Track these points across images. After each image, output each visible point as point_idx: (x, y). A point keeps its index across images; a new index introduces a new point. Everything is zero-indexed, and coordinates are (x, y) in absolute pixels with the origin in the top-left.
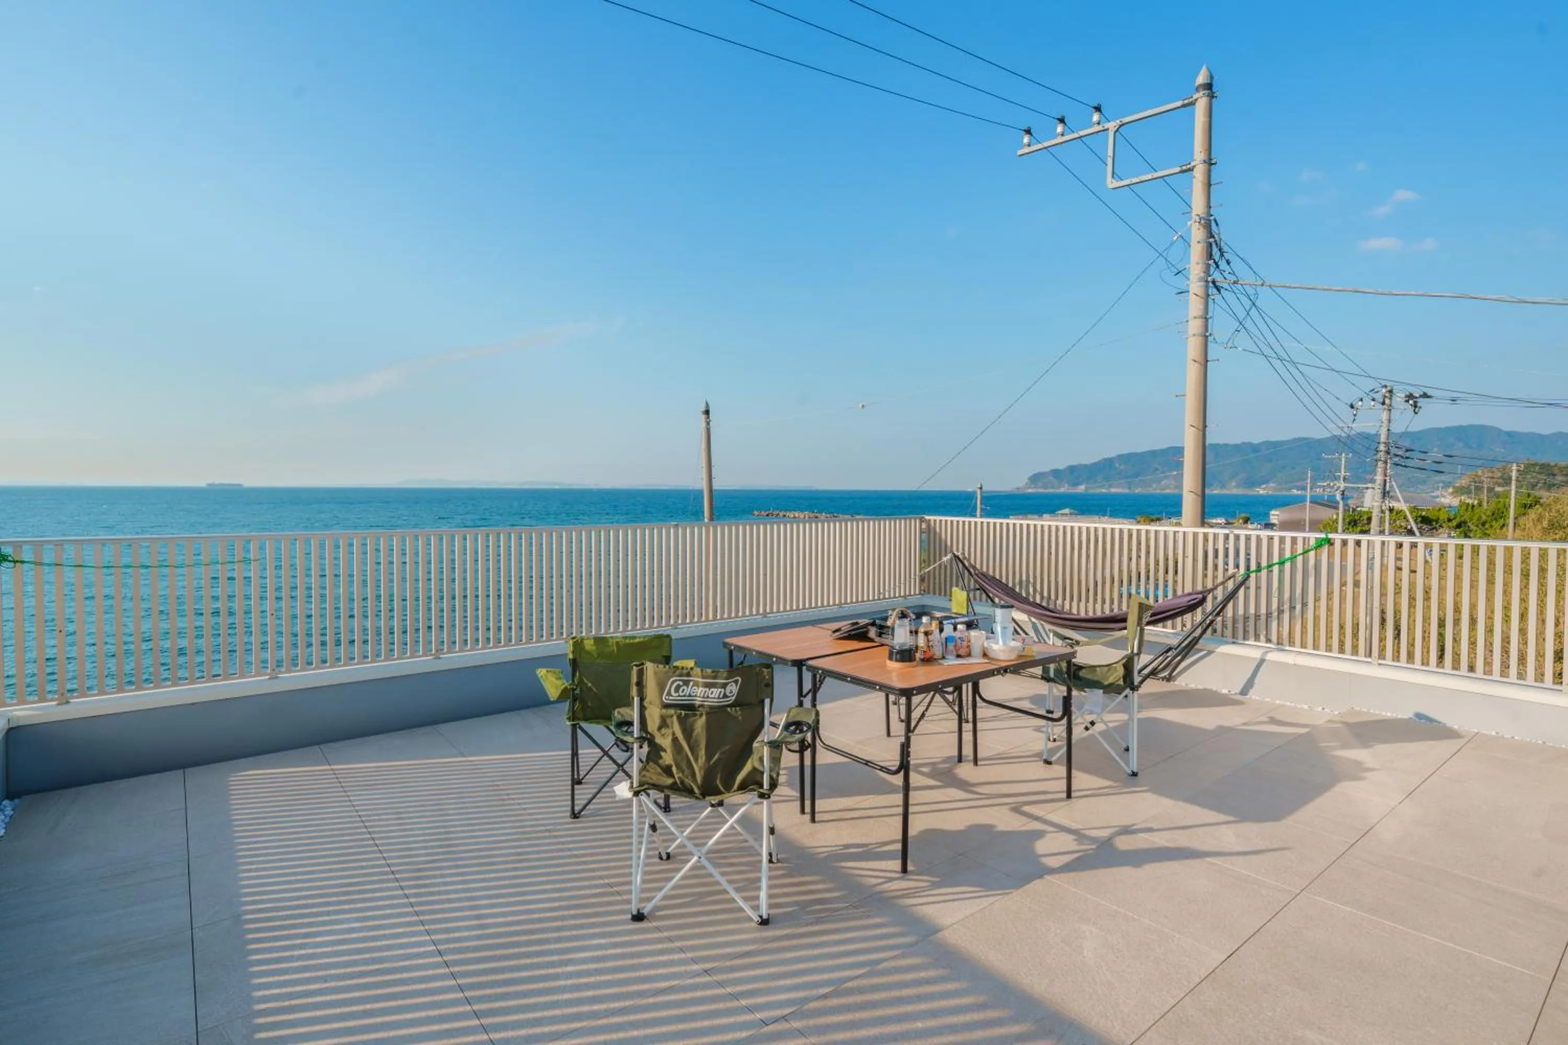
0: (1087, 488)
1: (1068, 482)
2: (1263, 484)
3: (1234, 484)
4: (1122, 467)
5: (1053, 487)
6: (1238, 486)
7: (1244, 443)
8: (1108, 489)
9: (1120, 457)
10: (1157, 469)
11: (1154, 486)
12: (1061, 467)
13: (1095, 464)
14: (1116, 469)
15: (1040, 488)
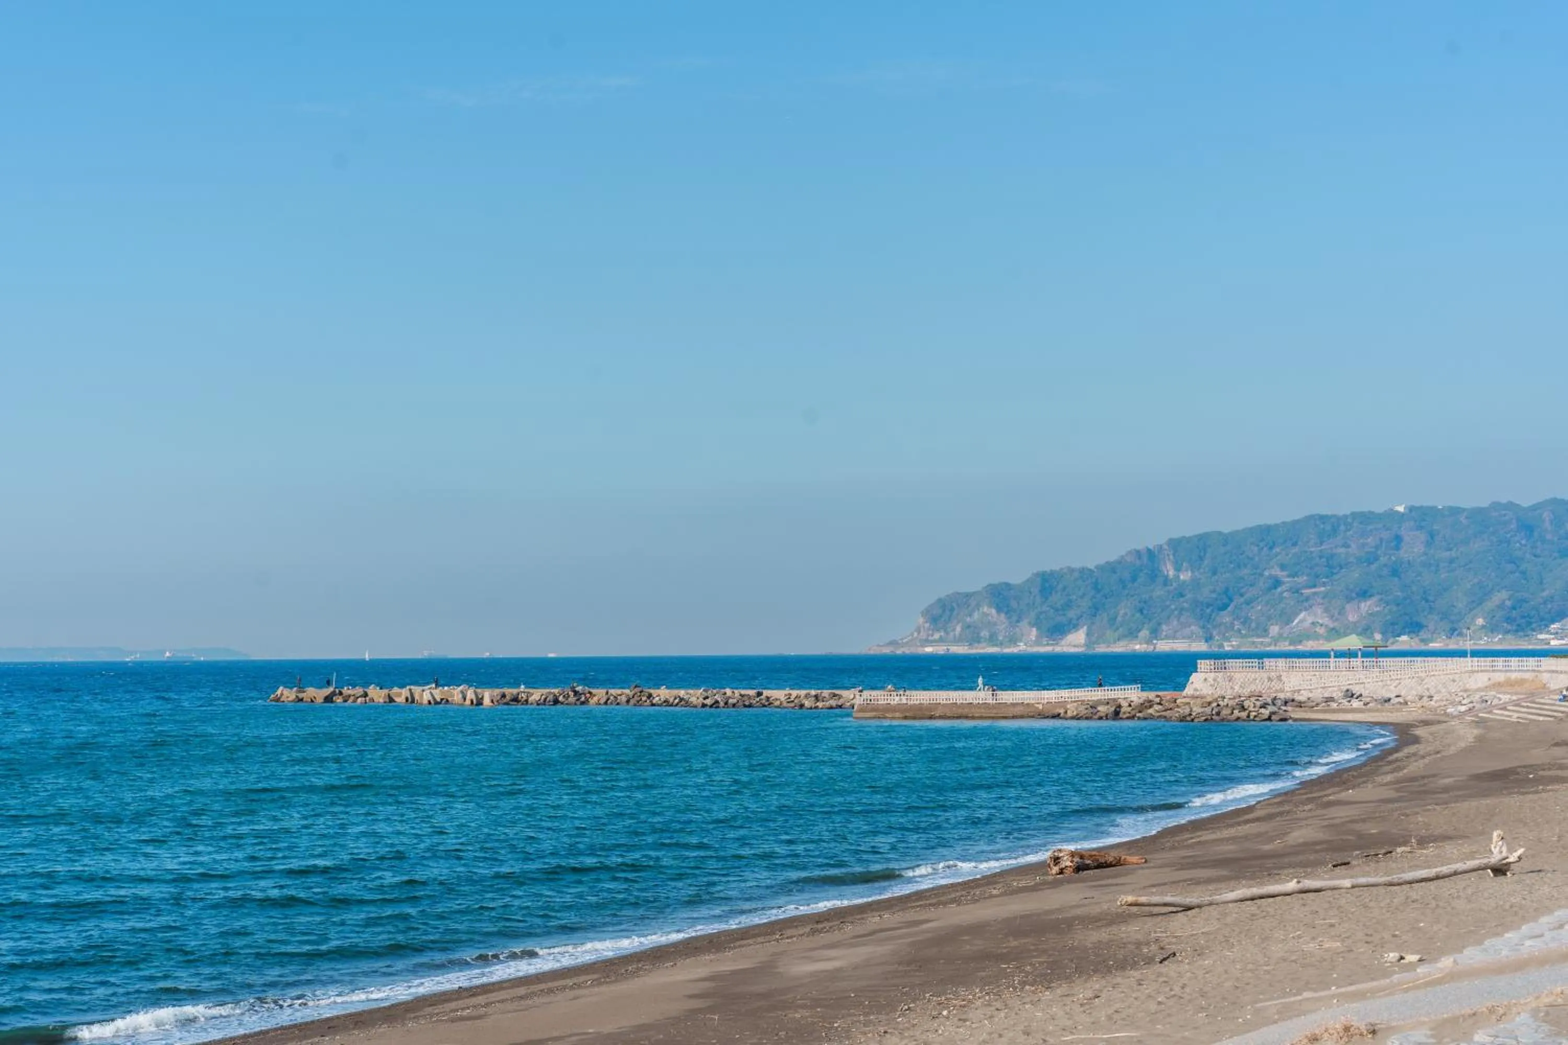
0: (1089, 643)
1: (1037, 624)
2: (1553, 622)
3: (1480, 621)
4: (1185, 576)
5: (992, 640)
6: (1492, 628)
7: (1496, 506)
8: (1148, 642)
9: (1175, 544)
10: (1277, 583)
11: (1274, 630)
12: (1017, 579)
13: (1111, 568)
14: (1166, 582)
15: (958, 641)
